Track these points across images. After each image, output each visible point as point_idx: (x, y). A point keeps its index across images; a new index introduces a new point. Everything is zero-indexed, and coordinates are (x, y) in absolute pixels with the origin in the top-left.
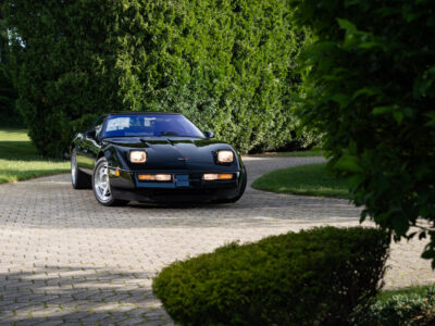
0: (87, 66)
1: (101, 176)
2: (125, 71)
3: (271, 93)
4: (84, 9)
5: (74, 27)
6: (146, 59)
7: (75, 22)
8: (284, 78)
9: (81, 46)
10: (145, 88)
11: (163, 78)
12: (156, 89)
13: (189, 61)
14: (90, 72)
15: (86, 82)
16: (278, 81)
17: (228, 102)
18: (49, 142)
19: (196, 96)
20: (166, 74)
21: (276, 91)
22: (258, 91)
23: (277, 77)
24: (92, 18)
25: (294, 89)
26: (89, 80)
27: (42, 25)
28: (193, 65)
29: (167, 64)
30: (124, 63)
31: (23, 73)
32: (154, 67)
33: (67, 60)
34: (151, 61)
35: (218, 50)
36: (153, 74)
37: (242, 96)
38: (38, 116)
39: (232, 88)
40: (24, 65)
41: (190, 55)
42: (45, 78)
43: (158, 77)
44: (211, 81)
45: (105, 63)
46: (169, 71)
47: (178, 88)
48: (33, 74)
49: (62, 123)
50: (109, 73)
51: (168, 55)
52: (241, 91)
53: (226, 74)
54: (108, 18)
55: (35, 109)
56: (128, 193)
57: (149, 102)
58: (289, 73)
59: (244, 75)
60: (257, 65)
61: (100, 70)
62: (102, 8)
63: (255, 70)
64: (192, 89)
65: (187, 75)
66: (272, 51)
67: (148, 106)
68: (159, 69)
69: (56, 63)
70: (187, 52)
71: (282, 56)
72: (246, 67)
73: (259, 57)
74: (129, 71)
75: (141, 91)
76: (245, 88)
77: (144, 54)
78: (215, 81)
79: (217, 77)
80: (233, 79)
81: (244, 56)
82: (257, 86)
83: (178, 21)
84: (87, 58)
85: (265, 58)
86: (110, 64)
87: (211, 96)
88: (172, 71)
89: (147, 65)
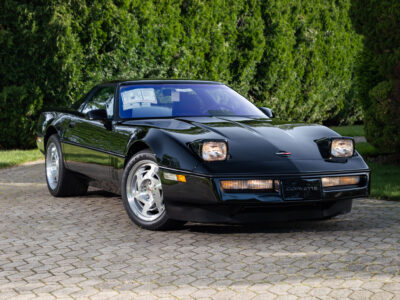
0: (11, 22)
1: (139, 181)
2: (65, 28)
3: (221, 61)
6: (87, 13)
8: (233, 41)
10: (87, 52)
11: (108, 38)
12: (100, 52)
13: (138, 17)
14: (14, 30)
15: (10, 43)
16: (227, 44)
17: (176, 71)
19: (144, 62)
20: (113, 34)
21: (226, 57)
22: (207, 57)
23: (226, 40)
25: (244, 56)
26: (14, 41)
28: (142, 22)
29: (115, 21)
30: (63, 17)
32: (99, 23)
34: (94, 17)
35: (166, 4)
36: (98, 33)
37: (191, 64)
39: (182, 54)
41: (137, 8)
43: (102, 37)
44: (160, 44)
45: (36, 17)
46: (117, 29)
47: (126, 52)
50: (41, 30)
51: (115, 8)
52: (191, 57)
53: (174, 36)
56: (197, 211)
57: (92, 70)
58: (238, 36)
59: (193, 37)
60: (207, 24)
61: (29, 27)
63: (205, 30)
64: (140, 53)
65: (136, 35)
66: (221, 7)
68: (105, 26)
70: (135, 5)
71: (230, 14)
72: (196, 26)
73: (208, 15)
74: (69, 28)
75: (82, 56)
76: (194, 54)
77: (85, 6)
78: (164, 43)
79: (167, 39)
80: (181, 42)
81: (194, 13)
82: (208, 51)
84: (10, 11)
85: (214, 16)
86: (43, 18)
87: (160, 63)
88: (120, 29)
89: (89, 21)
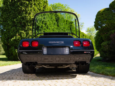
4: (20, 19)
5: (17, 24)
7: (17, 22)
9: (19, 29)
18: (10, 56)
24: (22, 21)
26: (21, 38)
27: (8, 24)
31: (3, 37)
33: (15, 33)
38: (7, 49)
40: (3, 35)
42: (9, 38)
48: (6, 37)
49: (13, 50)
50: (26, 36)
54: (26, 21)
55: (6, 47)
62: (25, 18)
69: (12, 34)
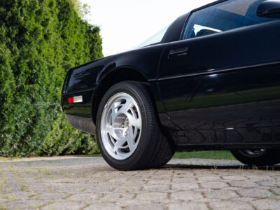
6: (18, 53)
10: (17, 82)
12: (26, 83)
20: (35, 71)
43: (28, 72)
46: (37, 68)
57: (20, 96)
65: (47, 76)
67: (20, 99)
68: (30, 65)
74: (8, 61)
77: (17, 48)
78: (57, 88)
83: (44, 24)
87: (55, 101)
88: (40, 69)
89: (19, 59)
